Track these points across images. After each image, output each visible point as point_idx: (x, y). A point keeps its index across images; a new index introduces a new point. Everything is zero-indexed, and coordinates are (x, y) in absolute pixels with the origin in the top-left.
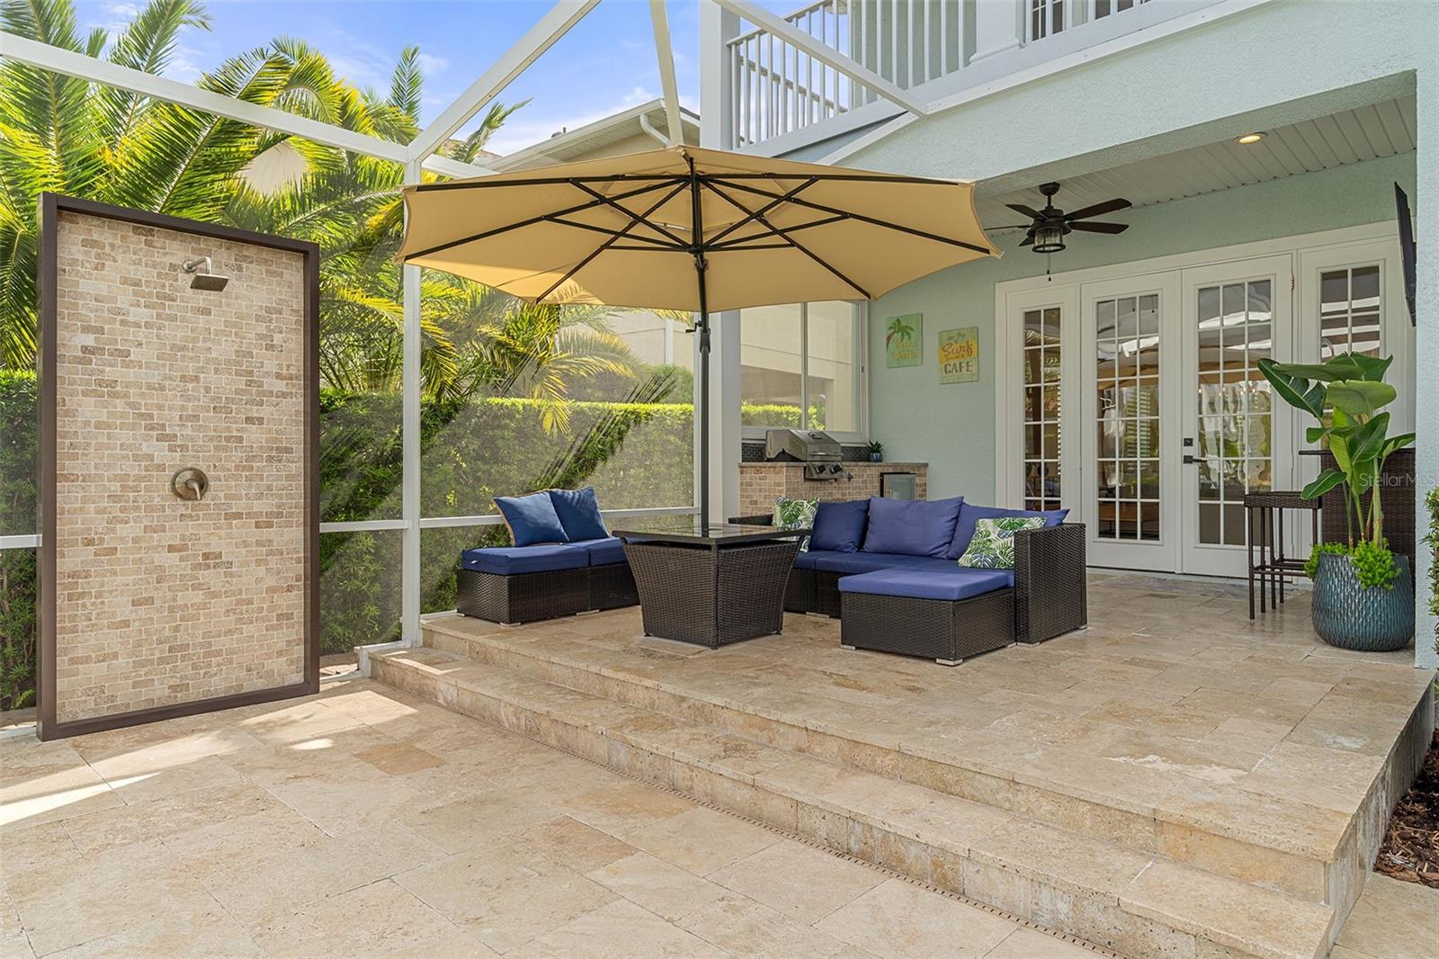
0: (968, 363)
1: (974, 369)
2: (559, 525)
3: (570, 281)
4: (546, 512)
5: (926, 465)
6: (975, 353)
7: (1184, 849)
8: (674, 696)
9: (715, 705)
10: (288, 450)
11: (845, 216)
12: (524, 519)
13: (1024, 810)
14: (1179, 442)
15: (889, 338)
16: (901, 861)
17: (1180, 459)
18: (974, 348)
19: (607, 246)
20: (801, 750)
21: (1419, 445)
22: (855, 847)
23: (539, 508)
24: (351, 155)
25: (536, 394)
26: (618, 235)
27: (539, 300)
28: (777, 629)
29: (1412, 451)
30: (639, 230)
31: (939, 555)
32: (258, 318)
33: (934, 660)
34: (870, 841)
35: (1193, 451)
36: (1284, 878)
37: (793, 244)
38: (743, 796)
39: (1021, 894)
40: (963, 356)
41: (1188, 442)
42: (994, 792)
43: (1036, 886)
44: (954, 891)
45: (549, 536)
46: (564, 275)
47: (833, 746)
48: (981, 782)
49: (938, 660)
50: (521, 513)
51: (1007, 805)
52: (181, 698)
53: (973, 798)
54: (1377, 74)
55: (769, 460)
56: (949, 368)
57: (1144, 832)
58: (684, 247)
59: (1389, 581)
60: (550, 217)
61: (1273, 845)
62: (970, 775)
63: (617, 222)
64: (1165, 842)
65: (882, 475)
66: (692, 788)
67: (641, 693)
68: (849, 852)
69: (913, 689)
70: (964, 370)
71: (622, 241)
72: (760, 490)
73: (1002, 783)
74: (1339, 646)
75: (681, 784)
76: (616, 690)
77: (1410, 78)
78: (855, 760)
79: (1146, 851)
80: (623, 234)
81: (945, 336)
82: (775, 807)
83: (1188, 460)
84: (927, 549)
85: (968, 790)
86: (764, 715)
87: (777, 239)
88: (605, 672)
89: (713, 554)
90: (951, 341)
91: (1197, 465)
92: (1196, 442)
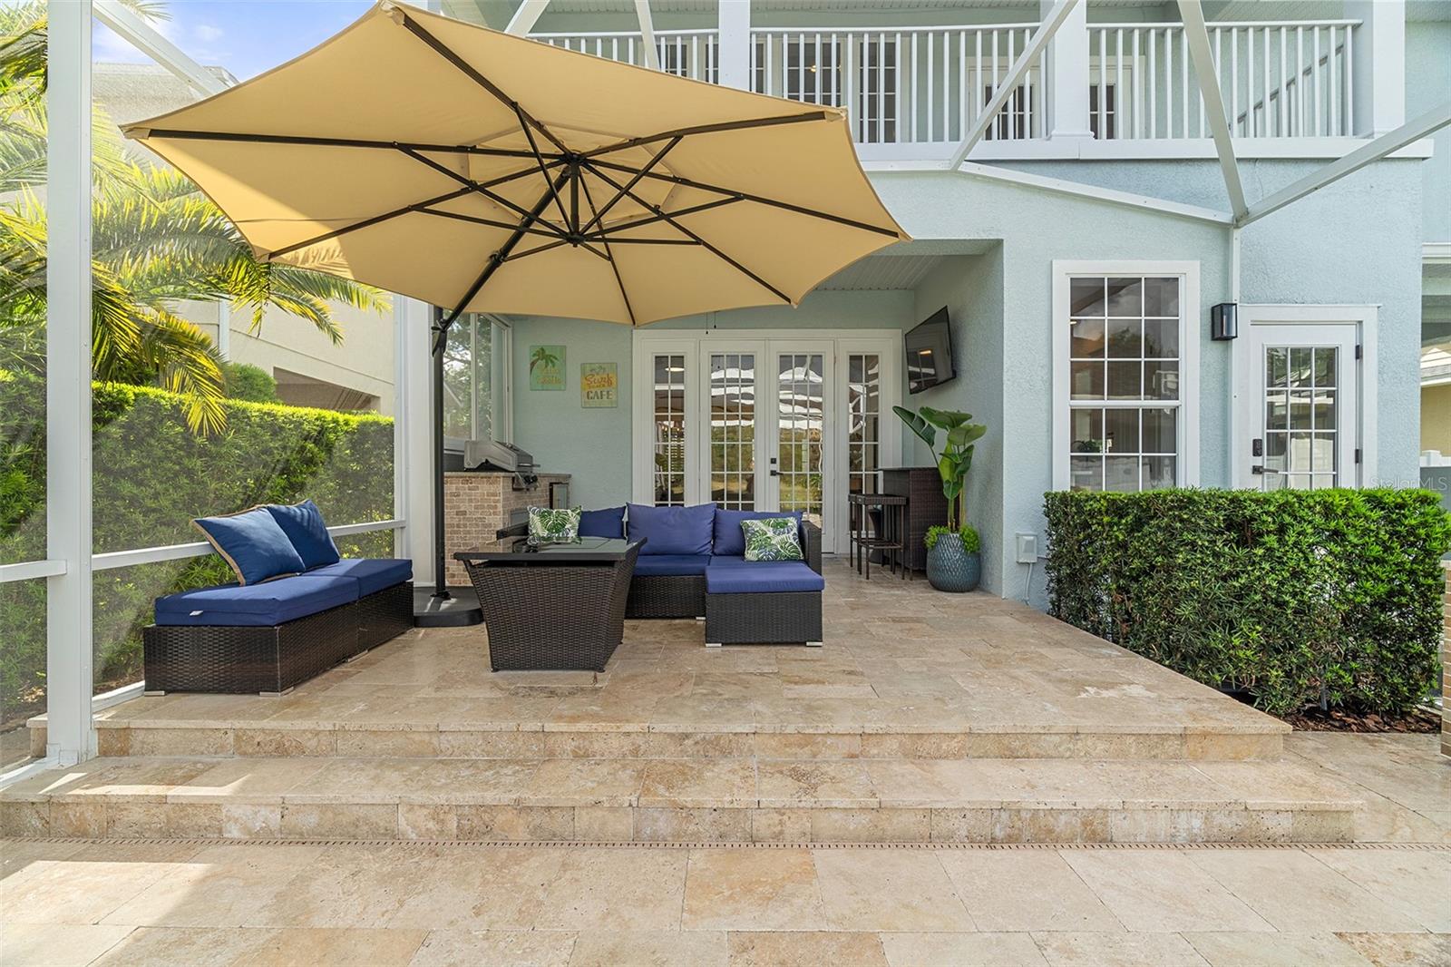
0: (608, 392)
1: (613, 397)
3: (334, 241)
5: (570, 476)
6: (614, 385)
7: (1200, 750)
8: (671, 735)
9: (735, 734)
13: (1082, 754)
14: (768, 461)
15: (533, 364)
16: (1050, 831)
17: (768, 473)
18: (614, 380)
20: (853, 756)
22: (999, 833)
23: (268, 530)
27: (272, 255)
33: (804, 644)
34: (1018, 824)
35: (776, 467)
40: (604, 386)
41: (773, 461)
44: (1103, 841)
45: (281, 568)
46: (331, 231)
47: (892, 744)
48: (1045, 740)
49: (808, 644)
50: (247, 539)
51: (1068, 754)
53: (1038, 756)
55: (468, 470)
56: (591, 395)
57: (1172, 746)
60: (407, 148)
61: (1260, 732)
62: (1035, 737)
64: (1188, 749)
65: (551, 484)
66: (781, 833)
67: (614, 743)
68: (994, 840)
70: (605, 397)
73: (1065, 737)
75: (764, 832)
76: (570, 745)
77: (999, 244)
78: (919, 750)
79: (1177, 758)
81: (588, 368)
82: (907, 823)
83: (773, 473)
85: (1033, 750)
86: (811, 731)
88: (550, 727)
90: (593, 372)
91: (778, 477)
92: (778, 461)
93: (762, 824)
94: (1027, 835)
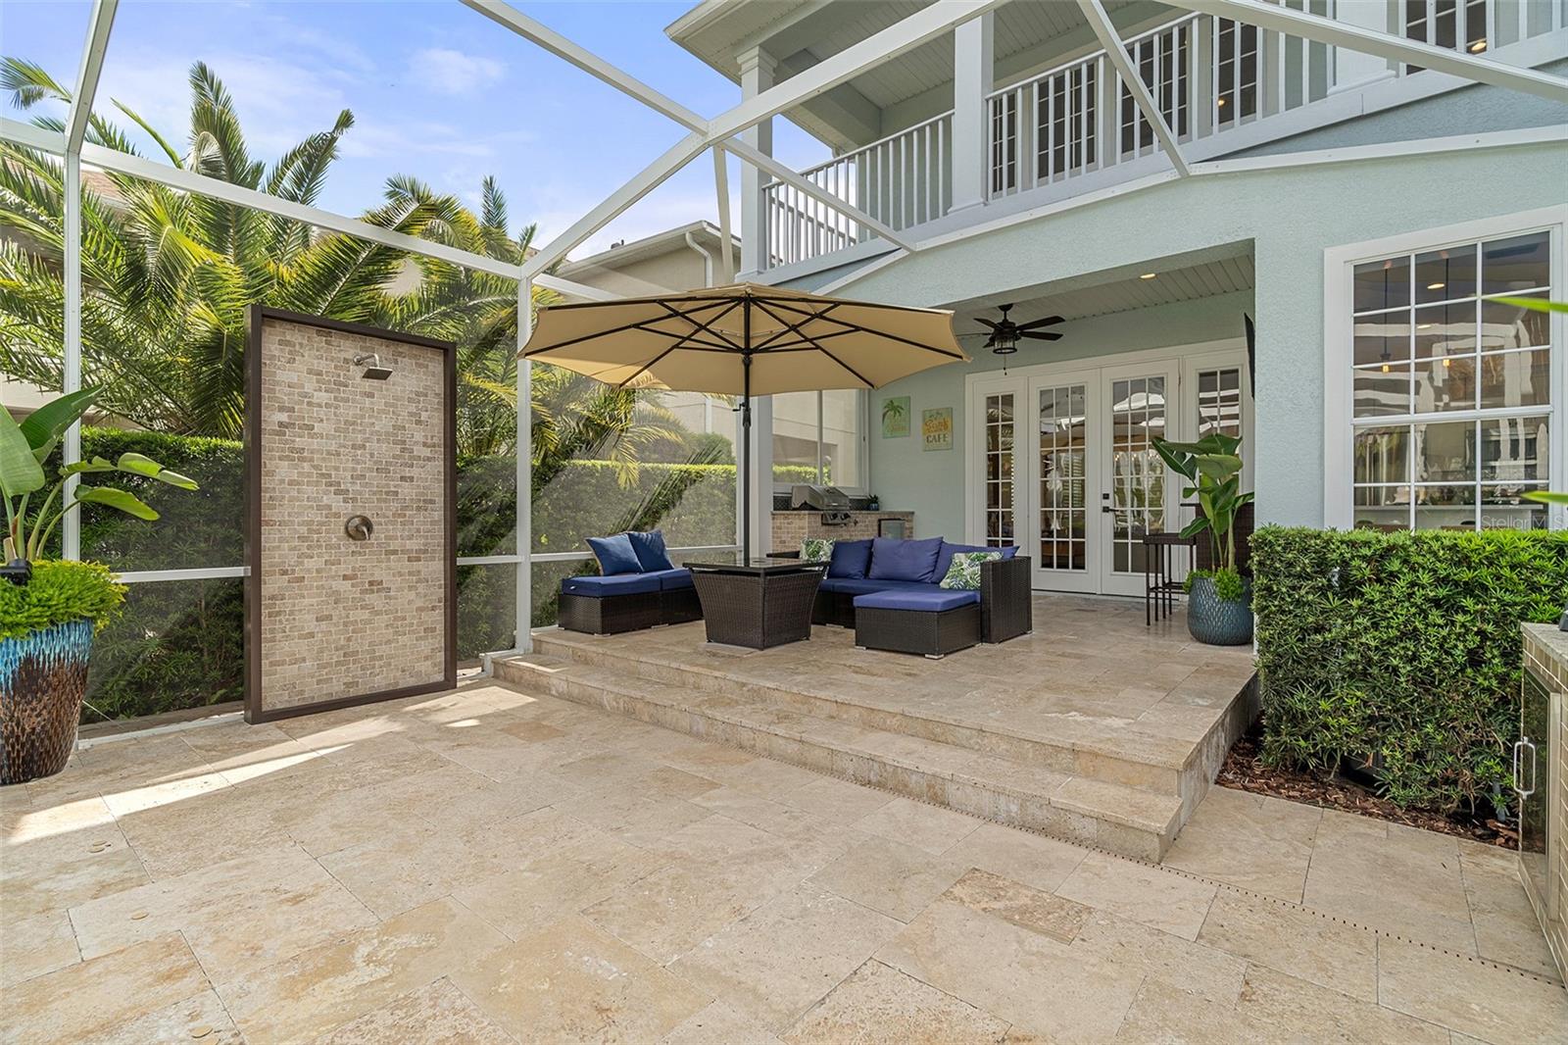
0: (944, 435)
1: (948, 439)
2: (636, 560)
3: (646, 372)
4: (626, 550)
5: (913, 513)
6: (950, 427)
7: (1092, 768)
8: (737, 682)
9: (768, 688)
10: (432, 502)
11: (857, 329)
12: (610, 555)
13: (988, 749)
14: (1100, 496)
15: (884, 415)
16: (906, 786)
17: (1100, 509)
18: (949, 424)
19: (676, 346)
20: (833, 717)
21: (1256, 500)
22: (874, 779)
23: (621, 546)
24: (467, 270)
25: (613, 458)
26: (684, 339)
27: (621, 385)
28: (807, 636)
29: (1253, 503)
30: (702, 336)
31: (926, 580)
32: (410, 400)
33: (923, 655)
34: (885, 774)
35: (1110, 503)
36: (1153, 783)
37: (818, 347)
38: (792, 749)
39: (986, 800)
40: (941, 430)
41: (1106, 497)
42: (969, 739)
43: (996, 794)
44: (942, 803)
45: (627, 568)
46: (641, 368)
47: (855, 713)
48: (959, 732)
49: (927, 656)
50: (607, 550)
51: (977, 747)
52: (353, 692)
53: (954, 743)
54: (1229, 240)
55: (794, 509)
56: (930, 439)
57: (1066, 759)
58: (738, 350)
59: (1238, 596)
60: (637, 326)
61: (1147, 762)
62: (952, 728)
63: (684, 329)
64: (1080, 764)
65: (880, 521)
66: (754, 745)
67: (711, 682)
68: (869, 782)
69: (910, 675)
70: (942, 440)
71: (687, 344)
72: (788, 533)
73: (974, 732)
74: (1205, 642)
75: (746, 743)
76: (692, 680)
77: (1250, 244)
78: (871, 721)
79: (1068, 771)
80: (689, 338)
81: (928, 415)
82: (817, 755)
83: (1106, 510)
84: (916, 576)
85: (950, 739)
86: (806, 693)
87: (808, 345)
88: (683, 667)
89: (761, 580)
90: (933, 418)
91: (1111, 514)
92: (1111, 496)
93: (745, 737)
94: (890, 784)
